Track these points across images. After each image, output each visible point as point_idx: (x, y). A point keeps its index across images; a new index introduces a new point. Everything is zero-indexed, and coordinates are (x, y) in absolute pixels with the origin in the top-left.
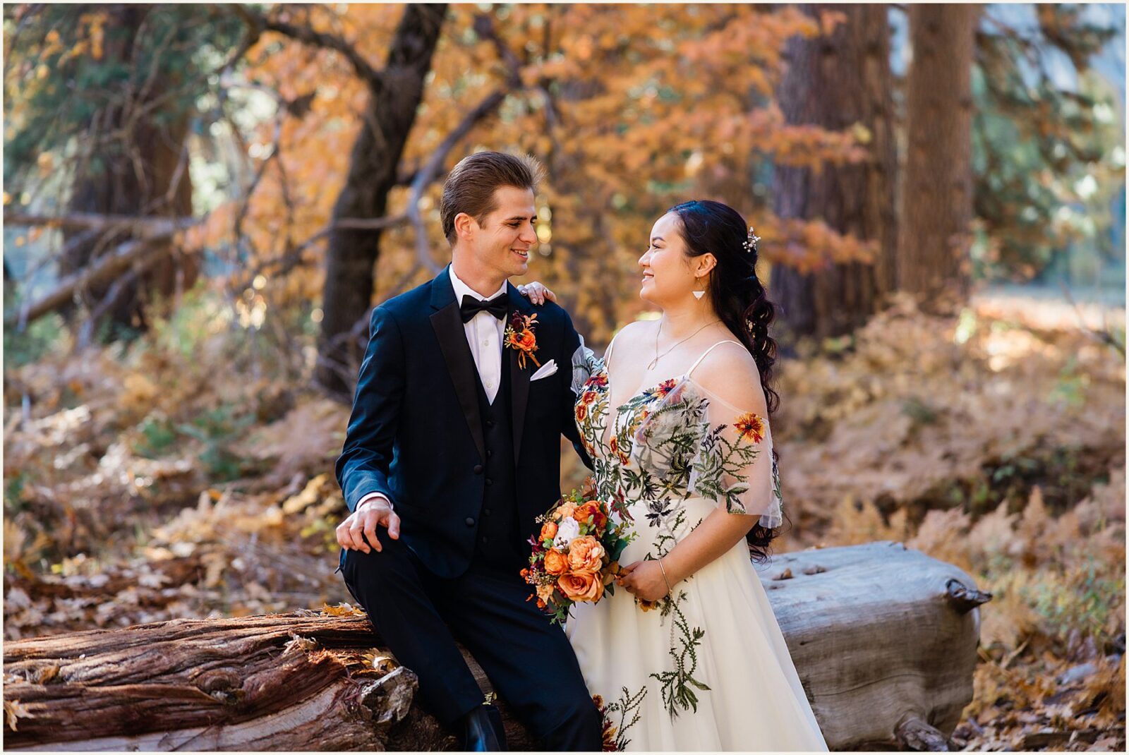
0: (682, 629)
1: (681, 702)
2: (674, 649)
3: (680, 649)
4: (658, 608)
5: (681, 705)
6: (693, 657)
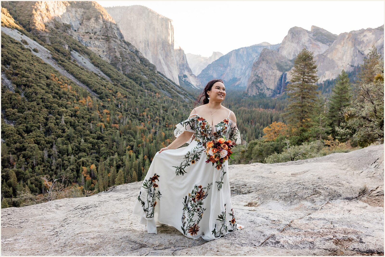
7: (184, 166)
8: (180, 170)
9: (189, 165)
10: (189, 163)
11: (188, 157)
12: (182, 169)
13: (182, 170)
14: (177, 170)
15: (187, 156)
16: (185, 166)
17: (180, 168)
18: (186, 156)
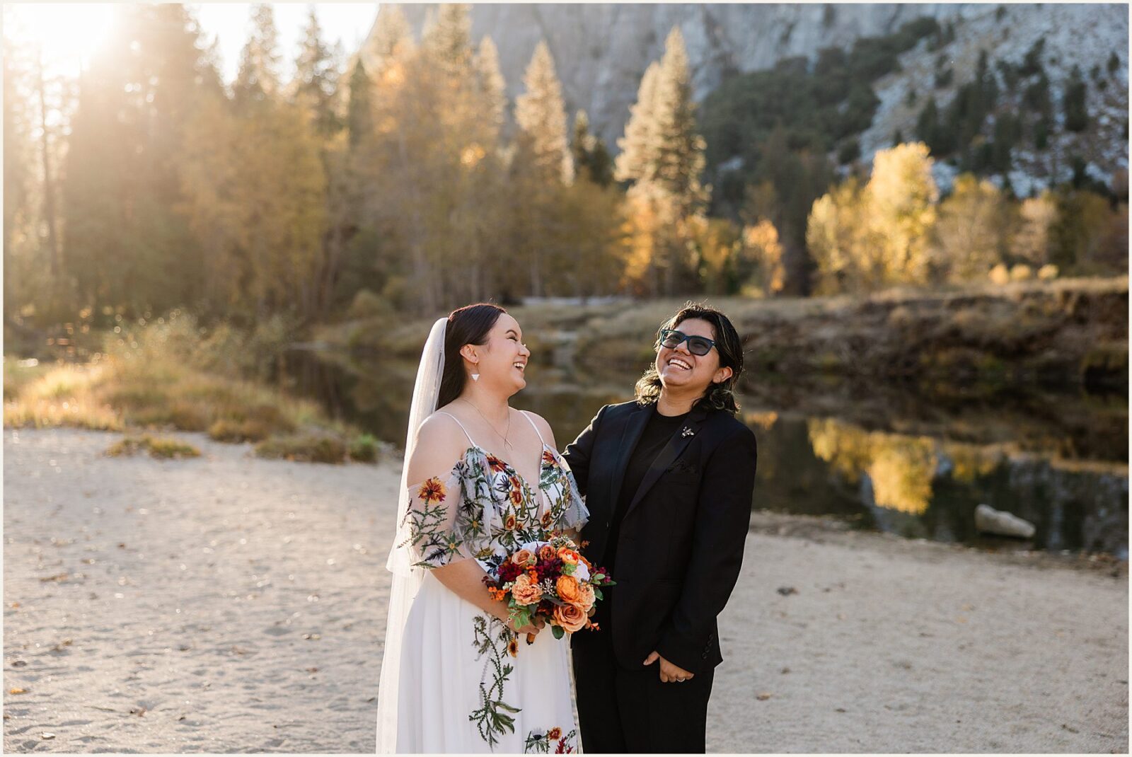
0: (495, 663)
1: (498, 729)
2: (483, 683)
3: (490, 682)
4: (478, 646)
5: (498, 732)
6: (501, 691)
7: (497, 688)
8: (489, 715)
9: (508, 670)
10: (504, 662)
11: (488, 641)
12: (496, 704)
13: (499, 710)
14: (484, 725)
15: (481, 638)
16: (499, 682)
17: (486, 709)
18: (477, 643)
